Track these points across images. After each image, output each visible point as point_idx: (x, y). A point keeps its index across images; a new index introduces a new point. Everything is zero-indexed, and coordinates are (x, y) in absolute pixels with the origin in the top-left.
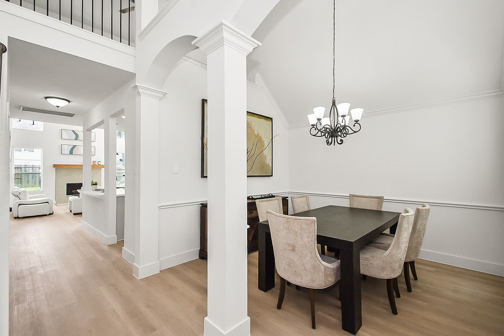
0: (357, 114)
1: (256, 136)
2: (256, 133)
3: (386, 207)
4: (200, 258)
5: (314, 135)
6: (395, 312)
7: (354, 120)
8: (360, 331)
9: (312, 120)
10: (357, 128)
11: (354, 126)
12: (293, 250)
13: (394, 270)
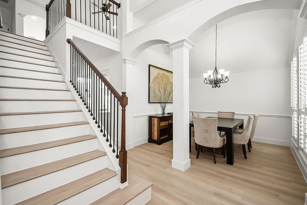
0: (227, 74)
1: (170, 82)
2: (171, 81)
3: (236, 117)
4: (149, 142)
5: (206, 83)
6: (246, 158)
7: (225, 76)
8: (234, 164)
9: (205, 76)
10: (227, 80)
11: (225, 79)
12: (207, 132)
13: (246, 141)
